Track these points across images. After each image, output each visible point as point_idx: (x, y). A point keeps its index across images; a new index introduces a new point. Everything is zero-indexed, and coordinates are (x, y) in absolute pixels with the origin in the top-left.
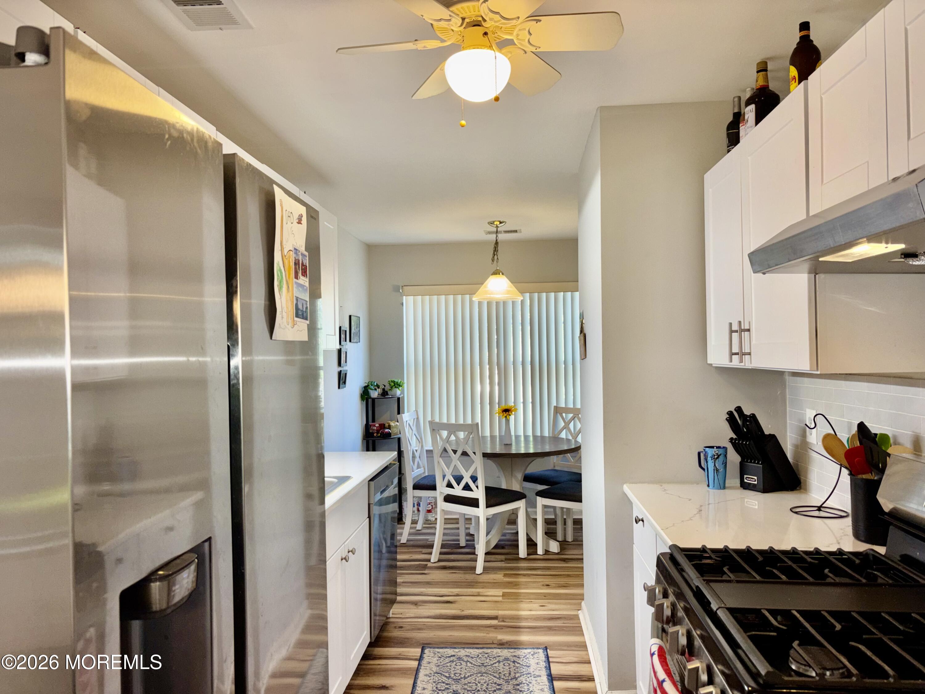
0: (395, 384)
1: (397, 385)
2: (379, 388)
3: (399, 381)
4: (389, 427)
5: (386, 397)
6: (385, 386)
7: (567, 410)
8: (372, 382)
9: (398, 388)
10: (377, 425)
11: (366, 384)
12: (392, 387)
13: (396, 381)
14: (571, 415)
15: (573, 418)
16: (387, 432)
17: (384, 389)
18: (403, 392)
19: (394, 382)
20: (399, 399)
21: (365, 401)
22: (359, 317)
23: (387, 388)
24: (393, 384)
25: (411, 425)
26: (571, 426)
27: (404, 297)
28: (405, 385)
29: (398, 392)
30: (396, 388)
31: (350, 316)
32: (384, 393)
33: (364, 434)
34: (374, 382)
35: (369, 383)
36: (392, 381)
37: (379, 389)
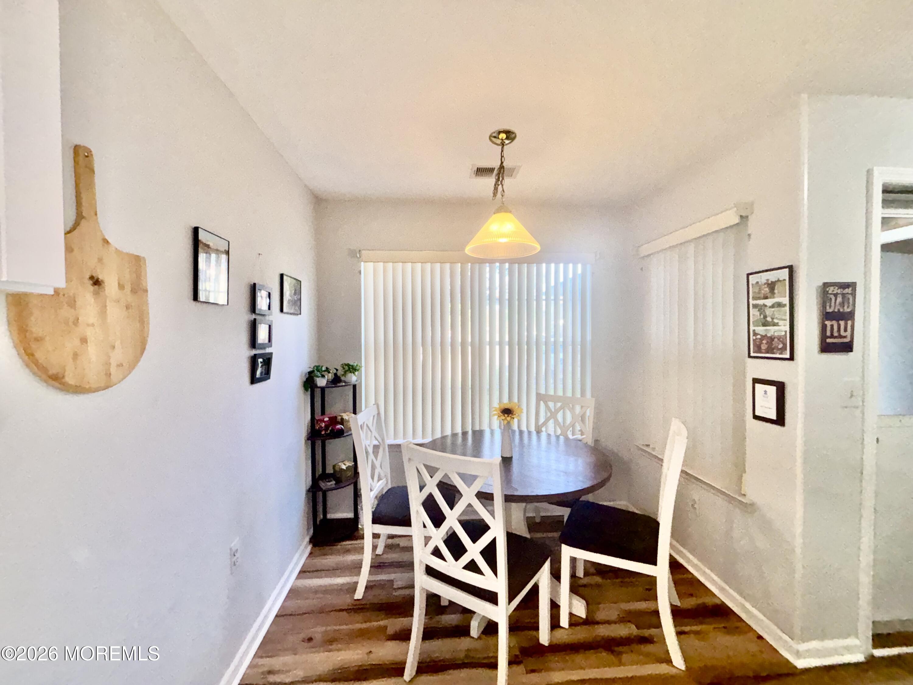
0: (349, 369)
1: (351, 369)
2: (329, 372)
3: (355, 364)
4: (342, 422)
5: (339, 384)
6: (337, 370)
7: (555, 399)
8: (319, 366)
9: (354, 373)
10: (326, 419)
11: (312, 370)
12: (345, 372)
13: (351, 364)
14: (559, 404)
15: (562, 408)
16: (338, 429)
17: (336, 374)
18: (360, 377)
19: (348, 365)
20: (354, 387)
21: (309, 390)
22: (300, 282)
23: (340, 373)
24: (347, 368)
25: (370, 426)
26: (560, 416)
27: (362, 263)
28: (363, 369)
29: (353, 378)
30: (351, 372)
31: (282, 276)
32: (336, 381)
33: (309, 431)
34: (322, 367)
35: (314, 368)
36: (346, 365)
37: (330, 375)
